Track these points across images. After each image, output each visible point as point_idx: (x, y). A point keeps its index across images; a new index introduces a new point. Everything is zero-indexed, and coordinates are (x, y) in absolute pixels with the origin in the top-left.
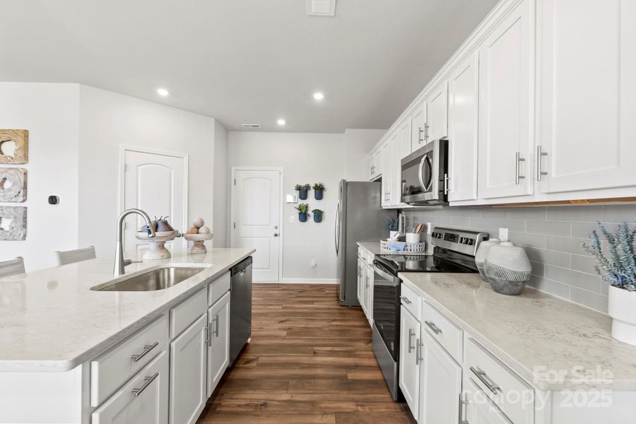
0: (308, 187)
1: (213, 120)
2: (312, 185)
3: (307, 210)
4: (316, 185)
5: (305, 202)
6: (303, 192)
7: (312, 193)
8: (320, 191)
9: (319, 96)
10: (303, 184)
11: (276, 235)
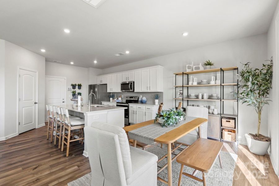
0: (76, 85)
1: (45, 58)
2: (77, 84)
3: (75, 93)
4: (79, 84)
5: (74, 90)
6: (74, 86)
7: (77, 87)
8: (80, 86)
9: (95, 62)
10: (74, 84)
11: (63, 102)
